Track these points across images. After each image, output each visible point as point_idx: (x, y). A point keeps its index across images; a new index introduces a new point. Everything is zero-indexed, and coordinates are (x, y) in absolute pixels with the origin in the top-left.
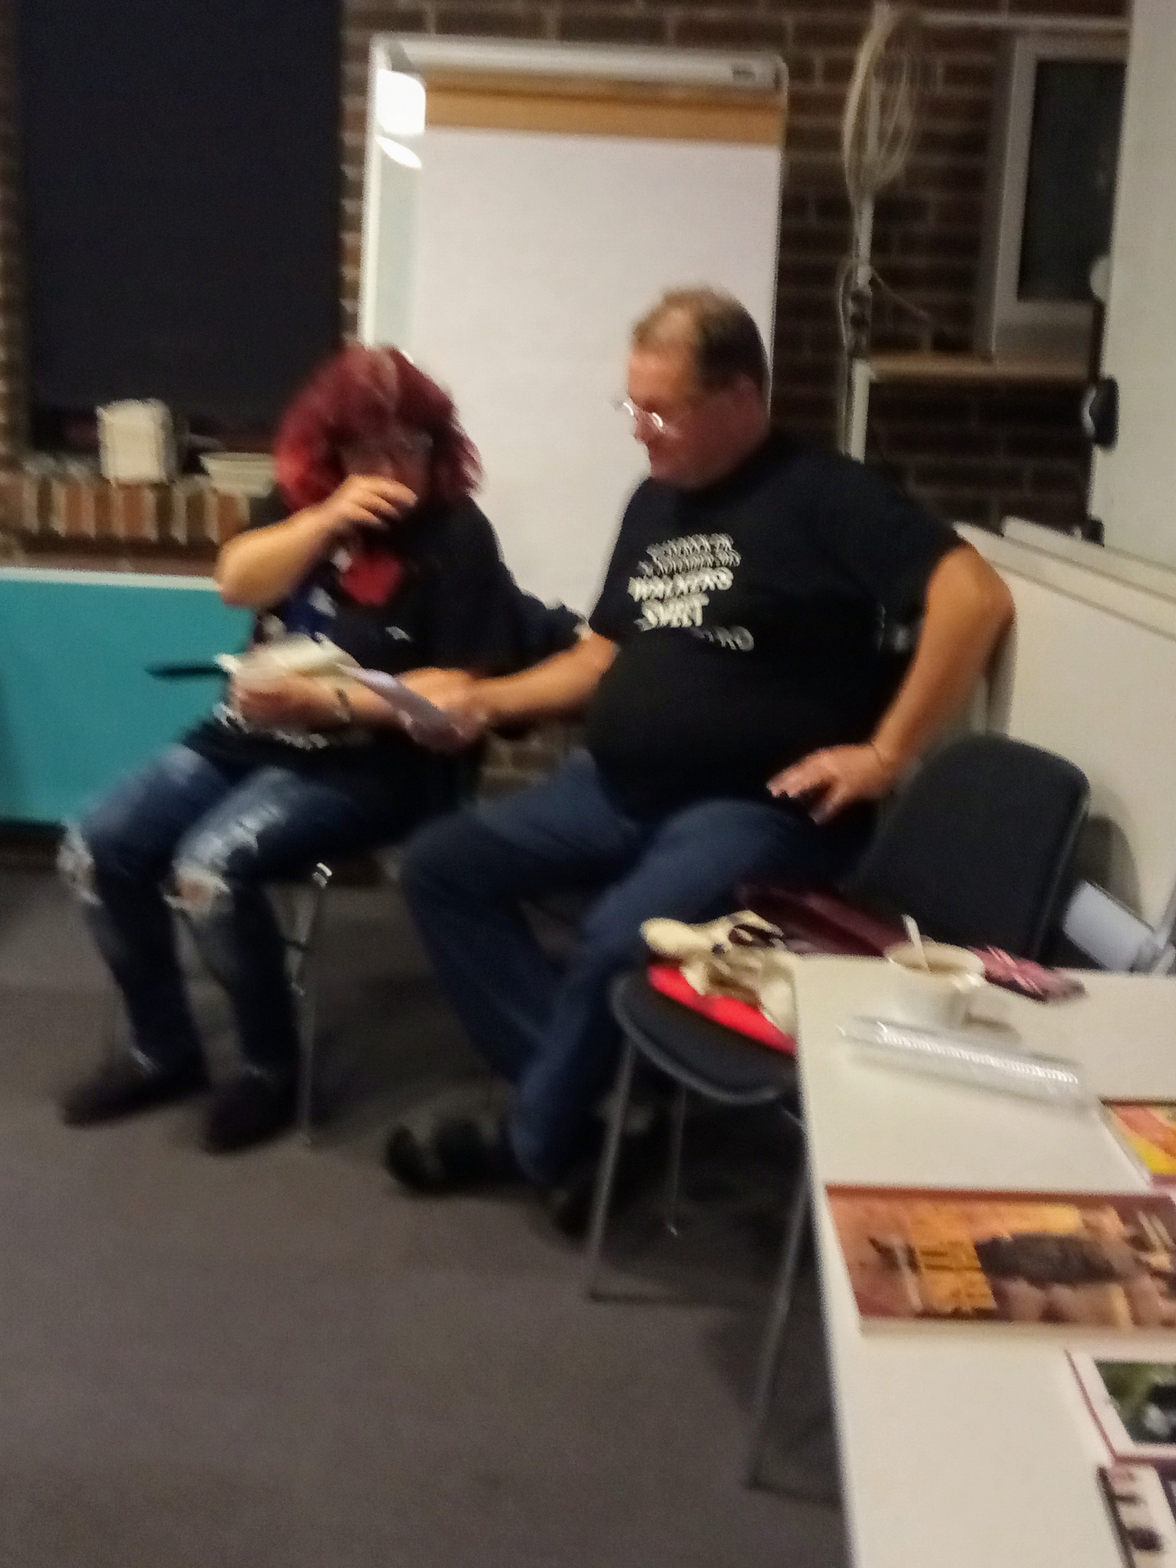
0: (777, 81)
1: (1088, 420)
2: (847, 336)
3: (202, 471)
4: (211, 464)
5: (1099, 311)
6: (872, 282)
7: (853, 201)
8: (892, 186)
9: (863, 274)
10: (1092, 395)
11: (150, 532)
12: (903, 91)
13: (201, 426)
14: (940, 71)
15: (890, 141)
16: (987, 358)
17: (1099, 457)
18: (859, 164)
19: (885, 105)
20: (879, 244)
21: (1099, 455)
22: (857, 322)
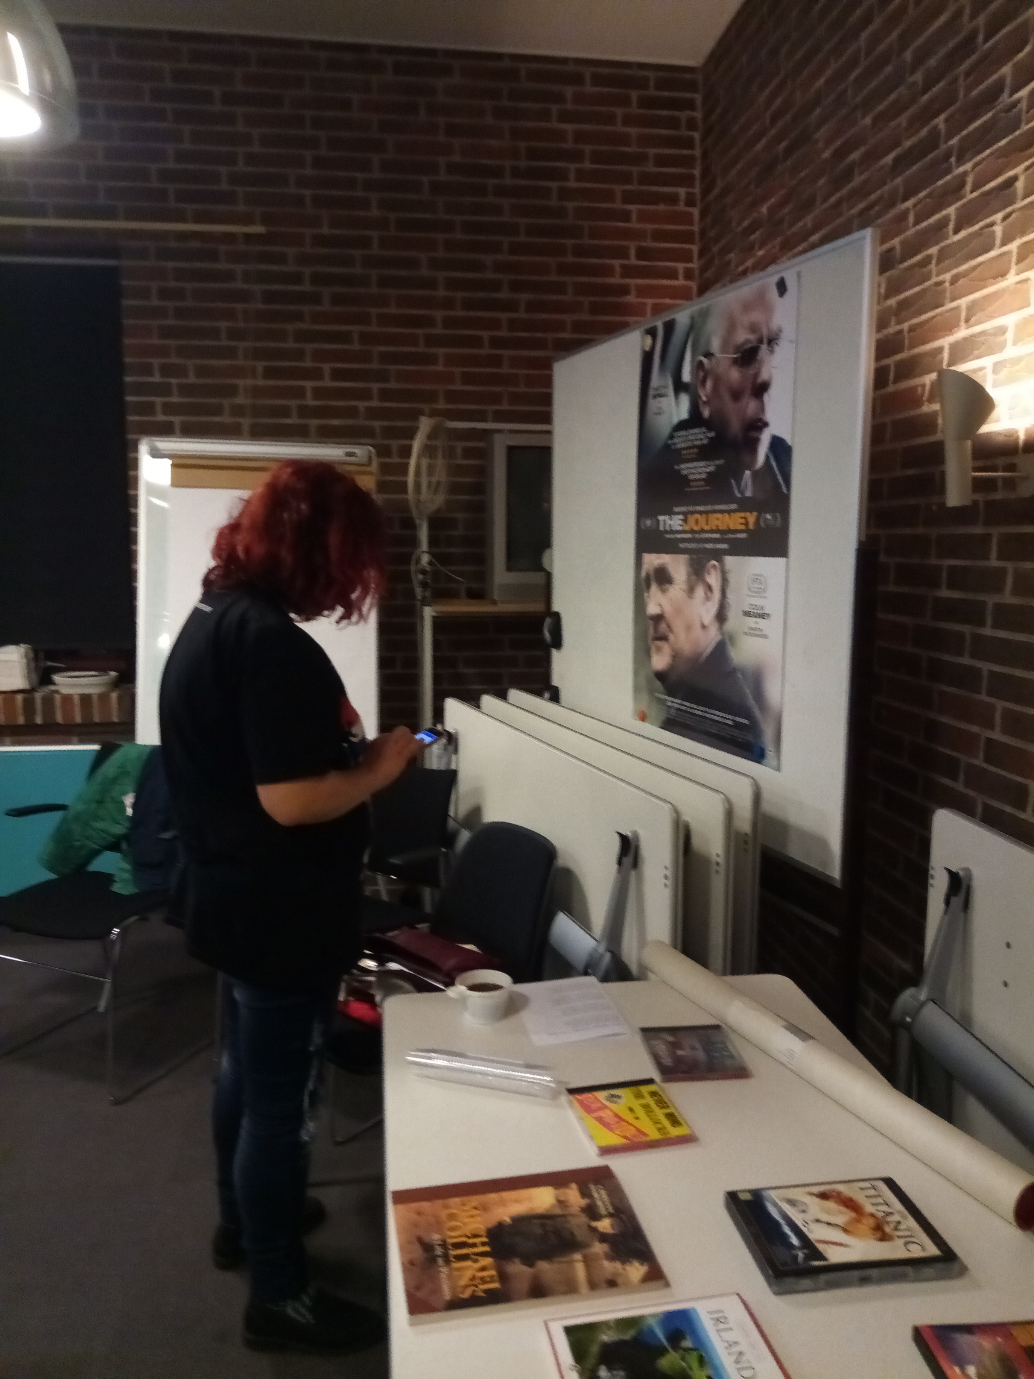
0: (370, 459)
1: (547, 635)
2: (419, 592)
3: (52, 683)
4: (57, 678)
5: (549, 576)
6: (430, 563)
7: (417, 521)
8: (439, 511)
9: (425, 559)
10: (548, 621)
11: (21, 720)
12: (440, 462)
13: (50, 656)
14: (459, 451)
15: (435, 488)
16: (494, 603)
17: (555, 653)
18: (418, 502)
19: (431, 470)
20: (433, 542)
21: (554, 652)
22: (424, 585)
